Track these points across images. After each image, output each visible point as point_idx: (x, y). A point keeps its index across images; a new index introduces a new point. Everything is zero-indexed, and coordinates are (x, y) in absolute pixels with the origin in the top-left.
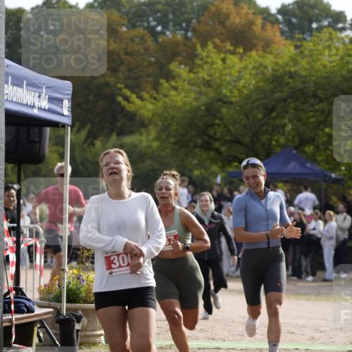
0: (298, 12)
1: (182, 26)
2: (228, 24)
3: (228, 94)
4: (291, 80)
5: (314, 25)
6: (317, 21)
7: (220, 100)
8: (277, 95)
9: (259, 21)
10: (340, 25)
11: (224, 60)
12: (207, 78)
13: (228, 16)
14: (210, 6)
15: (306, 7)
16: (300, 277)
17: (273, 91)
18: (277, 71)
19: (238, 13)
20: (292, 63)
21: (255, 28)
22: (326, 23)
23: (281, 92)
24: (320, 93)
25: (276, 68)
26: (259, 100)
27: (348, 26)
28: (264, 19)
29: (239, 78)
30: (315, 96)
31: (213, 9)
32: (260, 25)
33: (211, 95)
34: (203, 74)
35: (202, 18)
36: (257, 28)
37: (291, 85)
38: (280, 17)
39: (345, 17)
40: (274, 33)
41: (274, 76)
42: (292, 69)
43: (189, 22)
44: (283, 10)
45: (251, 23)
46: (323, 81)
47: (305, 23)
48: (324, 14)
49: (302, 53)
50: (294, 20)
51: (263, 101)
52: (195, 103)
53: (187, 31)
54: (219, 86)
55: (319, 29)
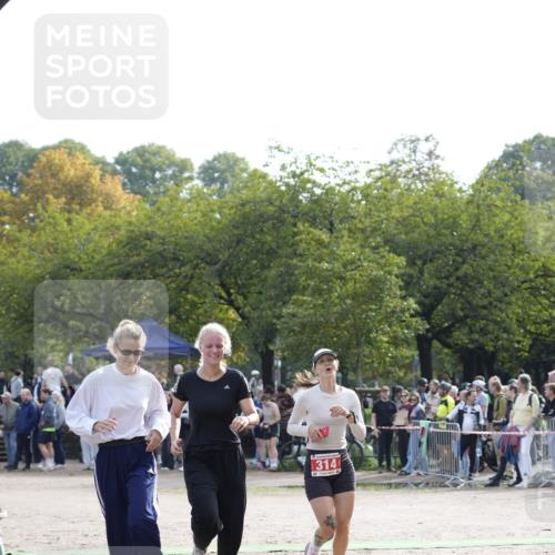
0: (139, 161)
1: (5, 180)
2: (62, 176)
3: (76, 259)
4: (148, 242)
5: (158, 175)
6: (161, 170)
7: (67, 267)
8: (135, 259)
9: (97, 173)
10: (186, 175)
11: (69, 221)
12: (52, 242)
13: (61, 168)
14: (40, 156)
15: (147, 155)
16: (171, 468)
17: (128, 255)
18: (132, 231)
19: (73, 164)
20: (147, 222)
21: (93, 181)
22: (170, 172)
23: (138, 255)
24: (184, 255)
25: (131, 228)
26: (113, 265)
27: (195, 175)
28: (102, 169)
29: (89, 241)
30: (176, 259)
31: (44, 159)
32: (98, 178)
33: (56, 262)
34: (46, 237)
35: (30, 171)
36: (95, 180)
37: (148, 248)
38: (118, 168)
39: (192, 165)
40: (115, 186)
41: (129, 237)
42: (149, 229)
43: (13, 177)
44: (121, 160)
45: (88, 176)
46: (185, 241)
47: (148, 172)
48: (167, 162)
49: (159, 209)
50: (134, 170)
51: (117, 267)
52: (38, 271)
53: (11, 186)
54: (65, 252)
55: (164, 178)
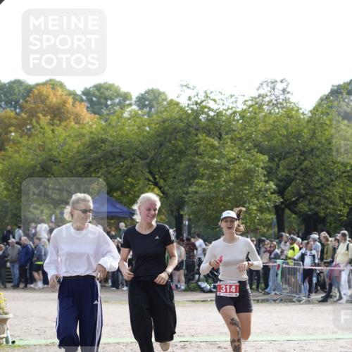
0: (97, 93)
1: (12, 104)
2: (48, 103)
3: (57, 155)
4: (103, 145)
5: (109, 102)
6: (111, 99)
7: (51, 160)
8: (94, 155)
9: (70, 100)
10: (128, 102)
11: (53, 131)
12: (42, 144)
13: (48, 97)
14: (34, 89)
15: (102, 90)
17: (90, 153)
18: (93, 138)
19: (55, 95)
20: (102, 132)
21: (68, 106)
22: (117, 101)
23: (97, 153)
24: (125, 153)
25: (92, 136)
26: (80, 159)
27: (133, 102)
28: (74, 98)
29: (65, 143)
30: (121, 156)
31: (36, 92)
32: (71, 104)
33: (44, 156)
34: (38, 141)
35: (28, 99)
36: (69, 105)
37: (103, 148)
38: (84, 97)
39: (131, 96)
40: (82, 109)
41: (90, 141)
42: (103, 136)
43: (17, 102)
44: (86, 93)
45: (65, 102)
46: (127, 144)
47: (103, 101)
48: (115, 94)
49: (110, 124)
50: (94, 99)
51: (83, 161)
52: (33, 163)
53: (15, 108)
54: (50, 150)
55: (113, 105)
